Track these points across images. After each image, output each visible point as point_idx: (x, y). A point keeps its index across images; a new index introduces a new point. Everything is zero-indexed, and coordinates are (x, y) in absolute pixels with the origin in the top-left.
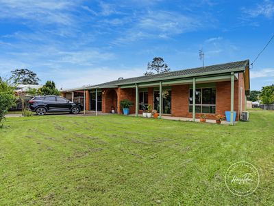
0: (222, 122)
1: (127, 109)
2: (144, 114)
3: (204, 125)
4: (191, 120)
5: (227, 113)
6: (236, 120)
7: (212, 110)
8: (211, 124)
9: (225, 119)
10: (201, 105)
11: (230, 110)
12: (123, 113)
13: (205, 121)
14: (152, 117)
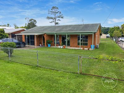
0: (90, 49)
1: (50, 44)
2: (59, 47)
3: (84, 51)
4: (79, 48)
5: (91, 45)
6: (94, 48)
7: (86, 44)
8: (86, 50)
9: (91, 48)
10: (82, 42)
11: (92, 44)
12: (48, 46)
13: (84, 49)
14: (63, 48)
